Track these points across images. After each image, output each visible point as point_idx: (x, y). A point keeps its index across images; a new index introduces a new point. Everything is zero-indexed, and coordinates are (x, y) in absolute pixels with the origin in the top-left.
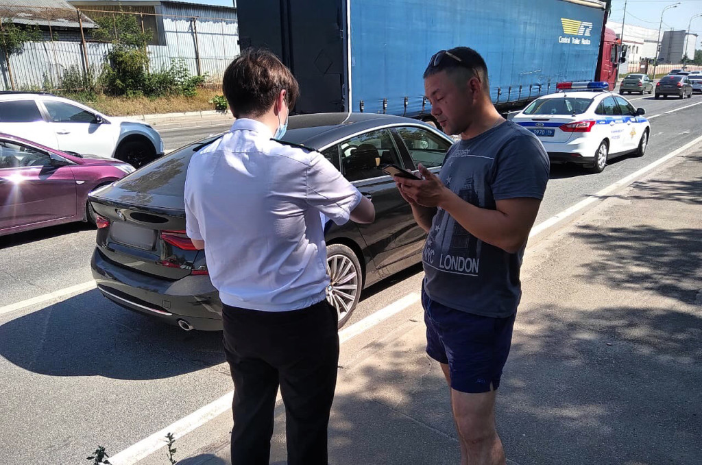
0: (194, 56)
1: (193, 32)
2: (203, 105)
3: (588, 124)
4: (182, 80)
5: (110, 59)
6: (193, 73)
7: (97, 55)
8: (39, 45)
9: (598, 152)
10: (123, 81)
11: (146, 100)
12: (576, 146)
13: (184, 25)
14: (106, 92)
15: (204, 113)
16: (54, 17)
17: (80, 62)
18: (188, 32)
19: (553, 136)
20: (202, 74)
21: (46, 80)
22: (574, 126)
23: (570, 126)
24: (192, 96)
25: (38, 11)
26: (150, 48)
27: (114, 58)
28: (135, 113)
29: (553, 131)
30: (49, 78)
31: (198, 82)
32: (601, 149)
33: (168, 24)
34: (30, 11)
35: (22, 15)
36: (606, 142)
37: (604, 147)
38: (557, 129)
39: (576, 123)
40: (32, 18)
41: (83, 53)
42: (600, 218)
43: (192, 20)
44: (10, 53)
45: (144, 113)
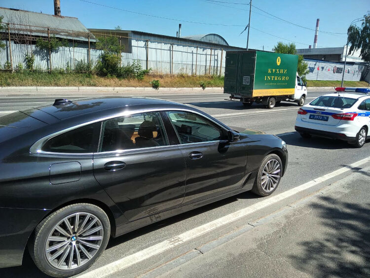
0: (145, 59)
1: (146, 47)
2: (146, 85)
3: (352, 116)
4: (138, 71)
5: (102, 58)
6: (144, 68)
7: (95, 55)
8: (67, 49)
9: (359, 134)
10: (107, 69)
11: (117, 80)
12: (343, 129)
13: (142, 43)
14: (97, 74)
15: (146, 88)
16: (78, 36)
17: (86, 58)
18: (144, 47)
19: (327, 121)
20: (149, 69)
21: (68, 66)
22: (342, 116)
23: (339, 116)
24: (141, 79)
25: (71, 32)
26: (123, 54)
27: (104, 58)
28: (110, 86)
29: (328, 118)
30: (70, 66)
31: (146, 73)
32: (361, 132)
33: (134, 43)
34: (67, 32)
35: (62, 34)
36: (365, 128)
37: (364, 131)
38: (330, 117)
39: (343, 114)
40: (67, 36)
41: (88, 54)
42: (342, 190)
43: (147, 41)
44: (52, 52)
45: (114, 86)
